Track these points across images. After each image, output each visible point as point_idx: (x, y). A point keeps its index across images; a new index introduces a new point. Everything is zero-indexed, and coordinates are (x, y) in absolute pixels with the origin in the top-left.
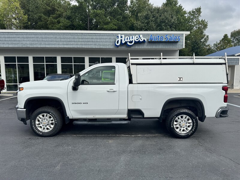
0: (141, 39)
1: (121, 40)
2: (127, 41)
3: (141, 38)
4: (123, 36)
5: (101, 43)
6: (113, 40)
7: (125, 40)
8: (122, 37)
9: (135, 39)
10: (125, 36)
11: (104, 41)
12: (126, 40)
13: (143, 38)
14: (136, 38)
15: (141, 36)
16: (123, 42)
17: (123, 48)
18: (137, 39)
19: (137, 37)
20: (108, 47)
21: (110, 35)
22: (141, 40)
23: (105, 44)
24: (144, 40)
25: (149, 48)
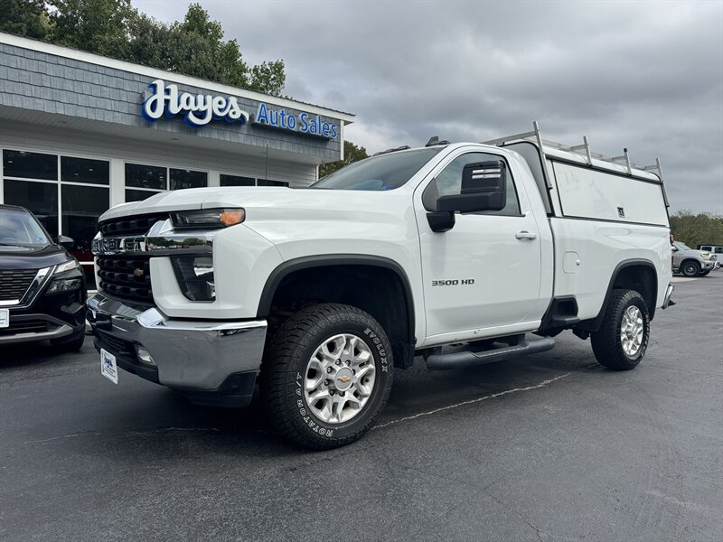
0: (232, 111)
1: (167, 102)
2: (186, 108)
3: (232, 108)
4: (174, 88)
5: (81, 100)
6: (135, 98)
7: (179, 104)
8: (167, 91)
9: (212, 106)
10: (181, 92)
11: (96, 91)
12: (183, 105)
13: (241, 109)
14: (216, 107)
15: (233, 101)
16: (174, 109)
17: (169, 130)
18: (220, 110)
19: (220, 103)
20: (109, 118)
21: (118, 74)
22: (234, 113)
23: (101, 104)
24: (242, 116)
25: (254, 144)
